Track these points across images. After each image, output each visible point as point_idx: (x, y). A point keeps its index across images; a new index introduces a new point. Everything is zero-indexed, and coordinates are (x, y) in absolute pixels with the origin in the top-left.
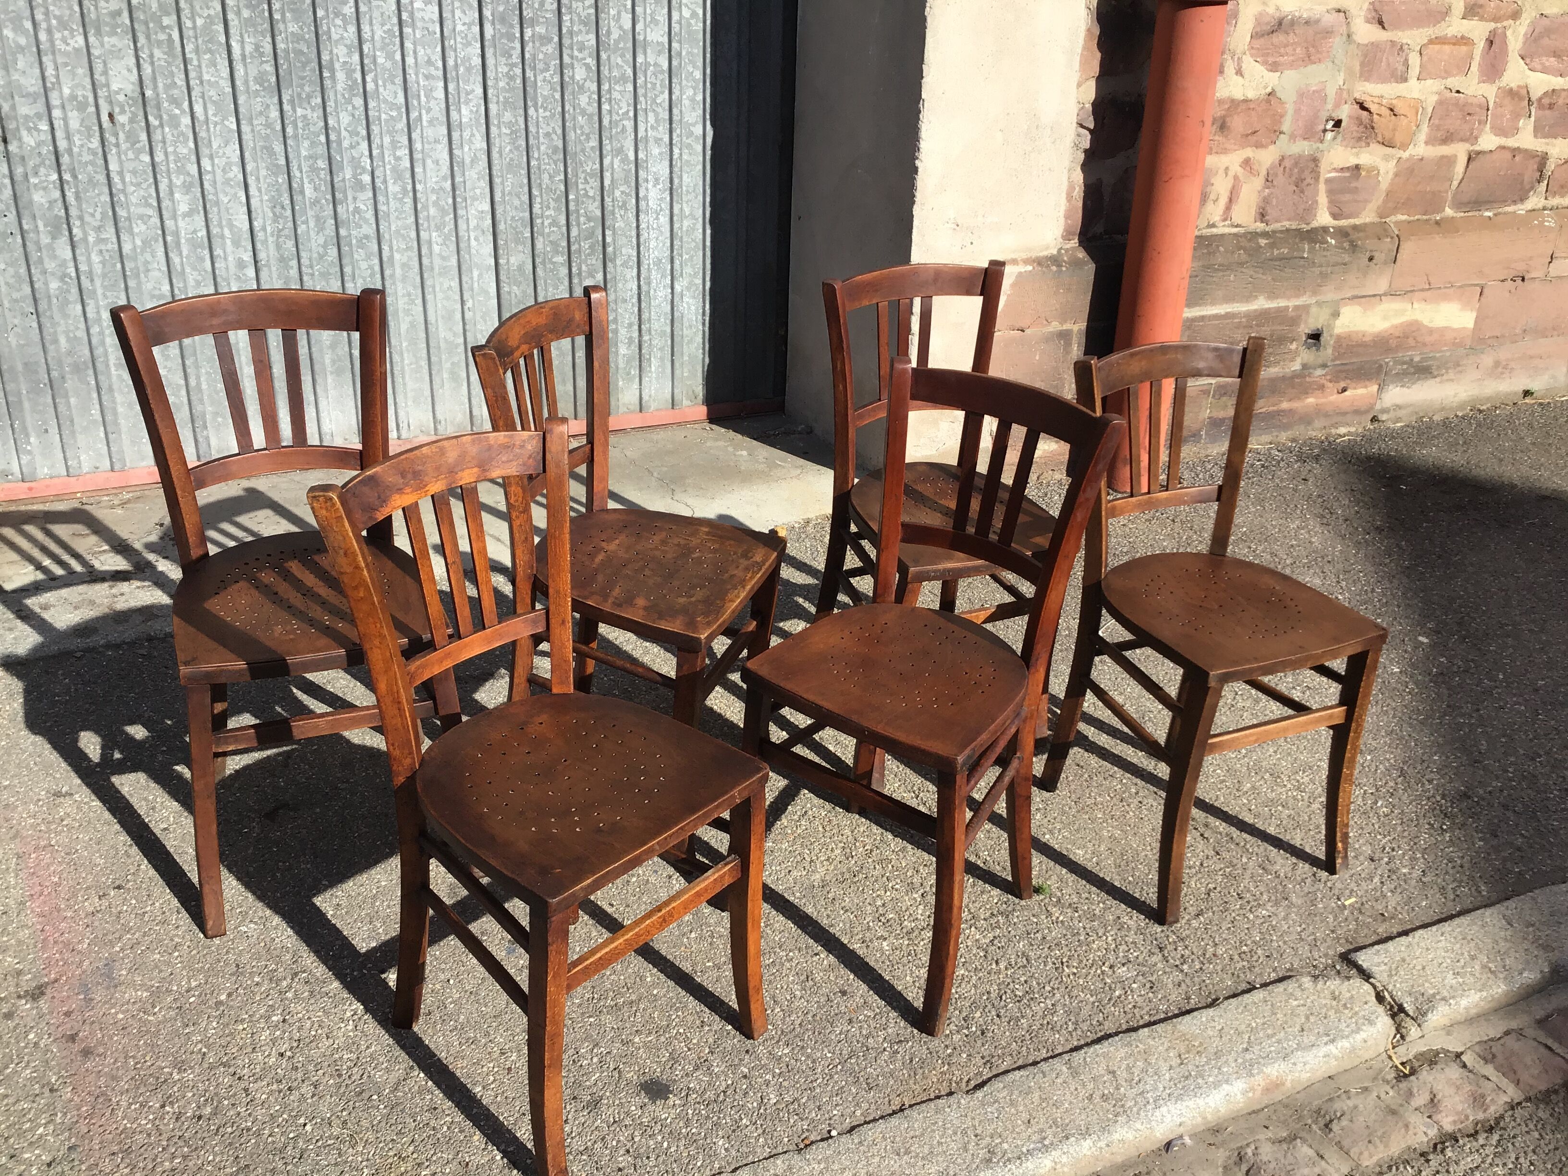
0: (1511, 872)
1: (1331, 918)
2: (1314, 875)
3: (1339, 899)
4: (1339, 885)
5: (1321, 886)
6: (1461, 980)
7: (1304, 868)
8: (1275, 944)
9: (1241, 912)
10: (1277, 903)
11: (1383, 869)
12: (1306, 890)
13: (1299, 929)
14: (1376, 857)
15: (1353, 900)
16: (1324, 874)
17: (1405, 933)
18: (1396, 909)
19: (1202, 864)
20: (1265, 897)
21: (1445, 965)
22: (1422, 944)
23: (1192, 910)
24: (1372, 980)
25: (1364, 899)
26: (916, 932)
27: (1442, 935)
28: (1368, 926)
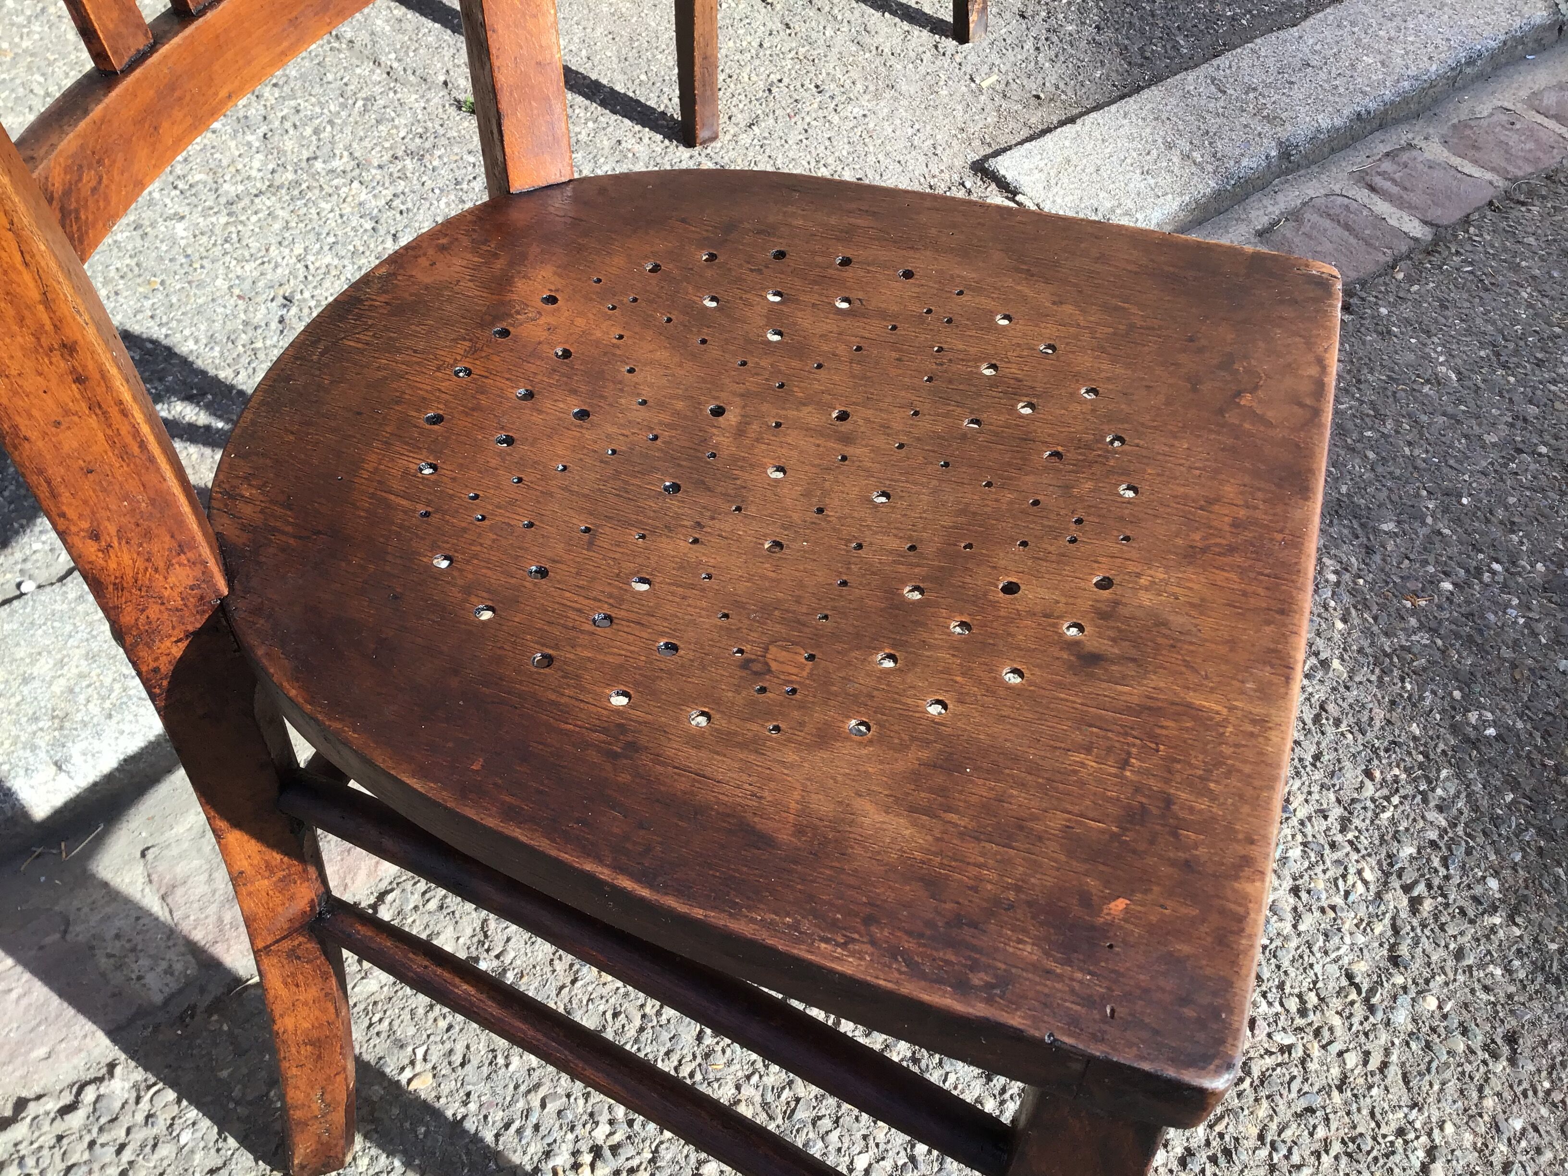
0: (1219, 17)
1: (959, 114)
2: (936, 47)
3: (972, 80)
4: (973, 58)
5: (946, 61)
6: (1152, 182)
7: (922, 37)
8: (871, 159)
9: (820, 113)
10: (877, 96)
11: (1039, 29)
12: (922, 69)
13: (910, 131)
14: (1029, 13)
15: (994, 78)
16: (950, 44)
17: (1072, 120)
18: (1057, 88)
19: (761, 45)
20: (859, 87)
21: (1129, 161)
22: (1097, 134)
23: (742, 119)
24: (1017, 198)
25: (1011, 76)
26: (246, 201)
27: (1125, 117)
28: (1014, 115)
